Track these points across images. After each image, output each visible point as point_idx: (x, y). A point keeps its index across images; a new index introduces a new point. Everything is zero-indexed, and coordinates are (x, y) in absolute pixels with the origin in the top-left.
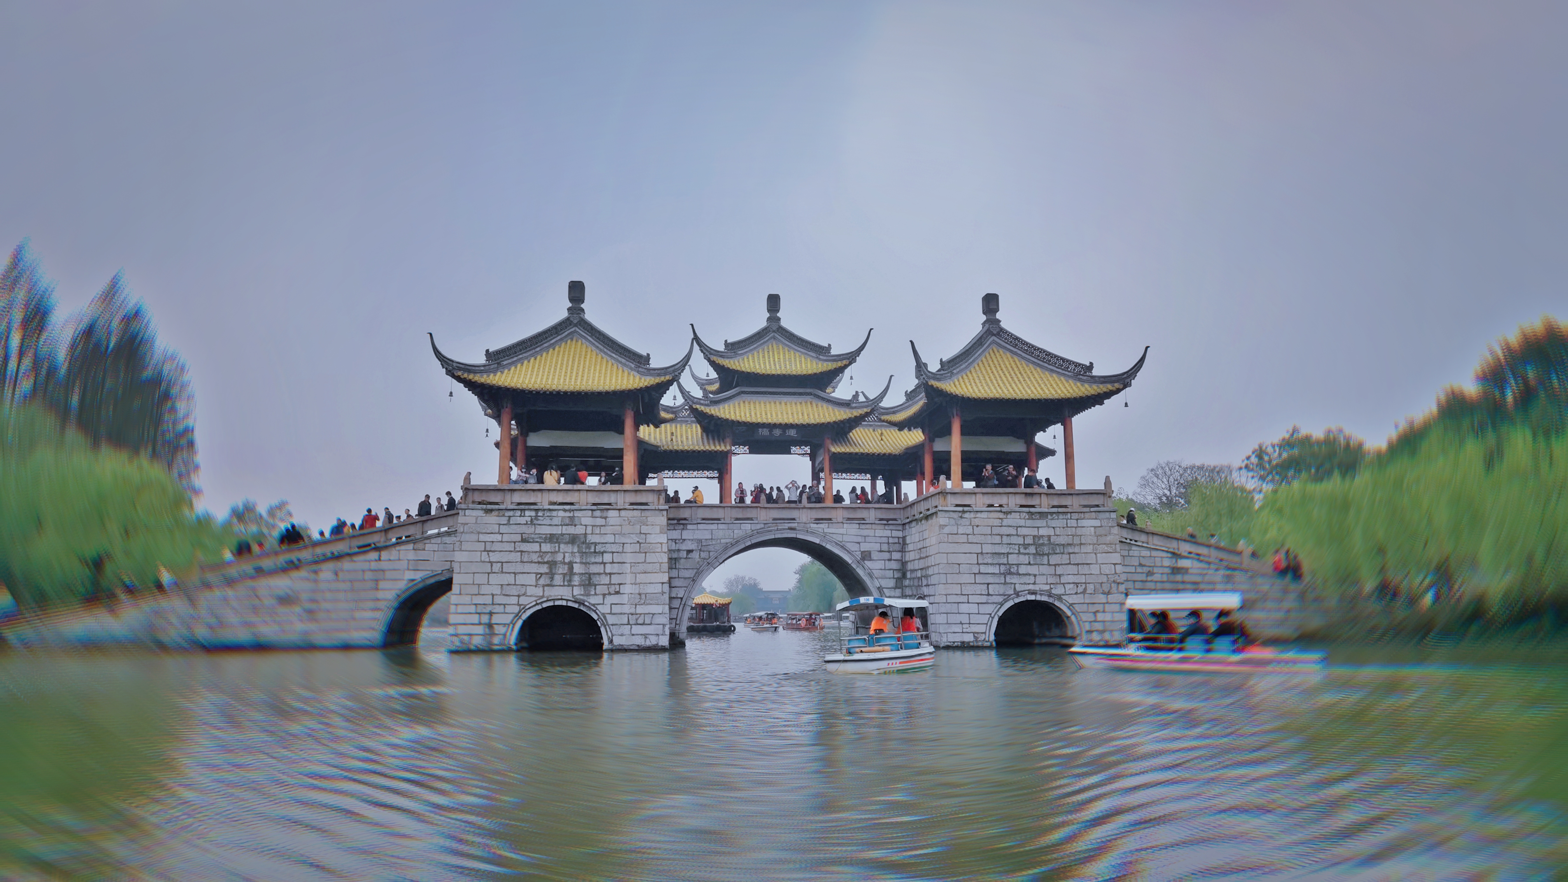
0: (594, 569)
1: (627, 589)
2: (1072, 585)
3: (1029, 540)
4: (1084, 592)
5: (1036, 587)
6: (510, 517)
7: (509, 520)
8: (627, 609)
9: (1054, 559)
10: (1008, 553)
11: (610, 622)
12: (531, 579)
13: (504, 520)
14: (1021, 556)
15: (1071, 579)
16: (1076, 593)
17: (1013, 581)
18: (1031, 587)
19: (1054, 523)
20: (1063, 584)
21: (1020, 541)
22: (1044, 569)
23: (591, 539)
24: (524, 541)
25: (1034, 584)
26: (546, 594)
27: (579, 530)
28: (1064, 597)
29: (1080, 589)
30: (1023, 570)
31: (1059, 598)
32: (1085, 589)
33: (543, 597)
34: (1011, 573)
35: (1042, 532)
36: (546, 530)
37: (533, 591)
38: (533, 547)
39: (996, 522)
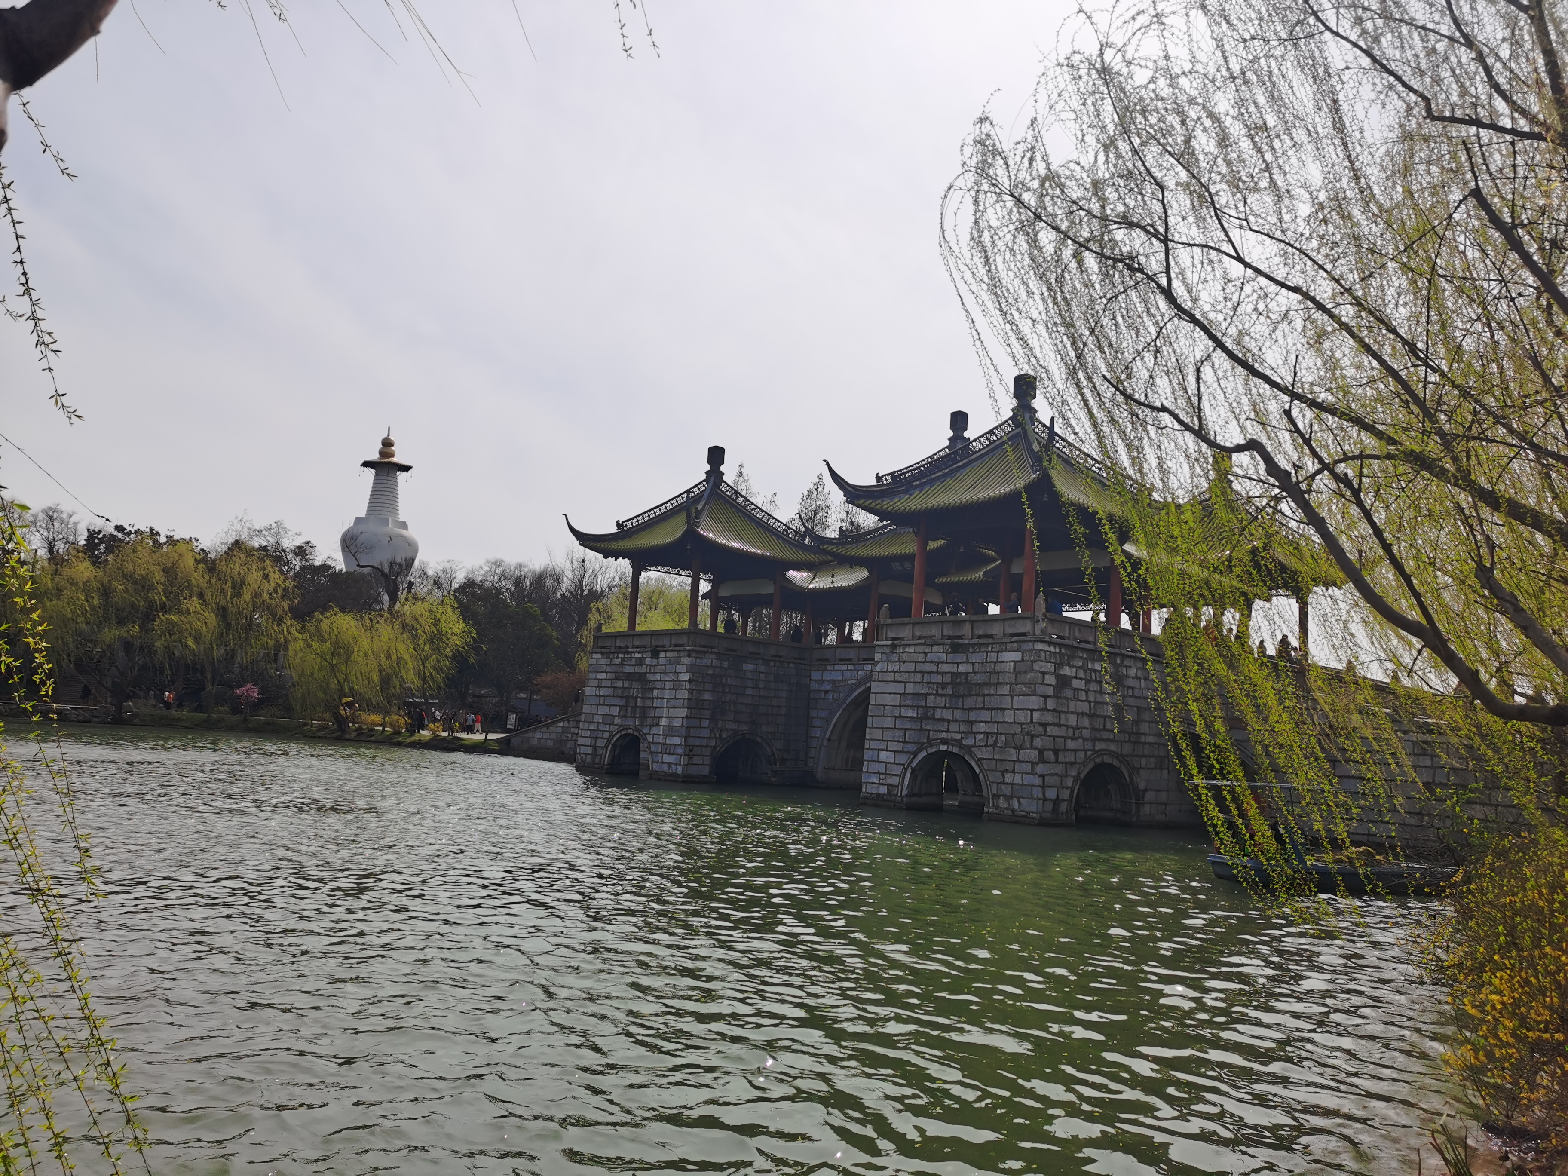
0: (648, 703)
1: (664, 722)
2: (982, 736)
3: (947, 679)
4: (994, 745)
5: (949, 736)
6: (612, 658)
7: (611, 661)
8: (661, 740)
9: (969, 702)
10: (927, 694)
11: (652, 750)
12: (615, 711)
13: (608, 661)
14: (938, 698)
15: (982, 727)
16: (986, 746)
17: (929, 727)
18: (944, 735)
19: (975, 658)
20: (975, 733)
21: (938, 679)
22: (958, 714)
23: (650, 677)
24: (617, 679)
25: (947, 731)
26: (624, 723)
27: (643, 669)
28: (974, 750)
29: (990, 742)
30: (938, 714)
31: (969, 749)
32: (996, 741)
33: (622, 726)
34: (927, 718)
35: (962, 668)
36: (628, 669)
37: (617, 720)
38: (619, 684)
39: (921, 657)
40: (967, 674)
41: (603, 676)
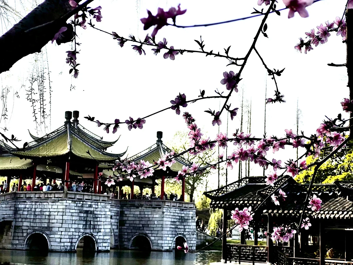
0: (96, 223)
1: (102, 230)
3: (180, 218)
6: (77, 204)
7: (77, 205)
8: (102, 237)
9: (184, 224)
10: (176, 222)
11: (98, 242)
13: (75, 205)
14: (179, 222)
15: (187, 230)
16: (188, 235)
17: (177, 230)
18: (180, 232)
19: (185, 213)
20: (186, 232)
21: (178, 217)
22: (183, 227)
23: (95, 212)
24: (80, 212)
26: (85, 231)
27: (92, 209)
29: (189, 233)
30: (179, 227)
31: (185, 236)
33: (84, 233)
34: (176, 228)
35: (183, 215)
36: (85, 209)
37: (82, 231)
38: (82, 215)
39: (174, 212)
40: (184, 217)
41: (74, 211)
